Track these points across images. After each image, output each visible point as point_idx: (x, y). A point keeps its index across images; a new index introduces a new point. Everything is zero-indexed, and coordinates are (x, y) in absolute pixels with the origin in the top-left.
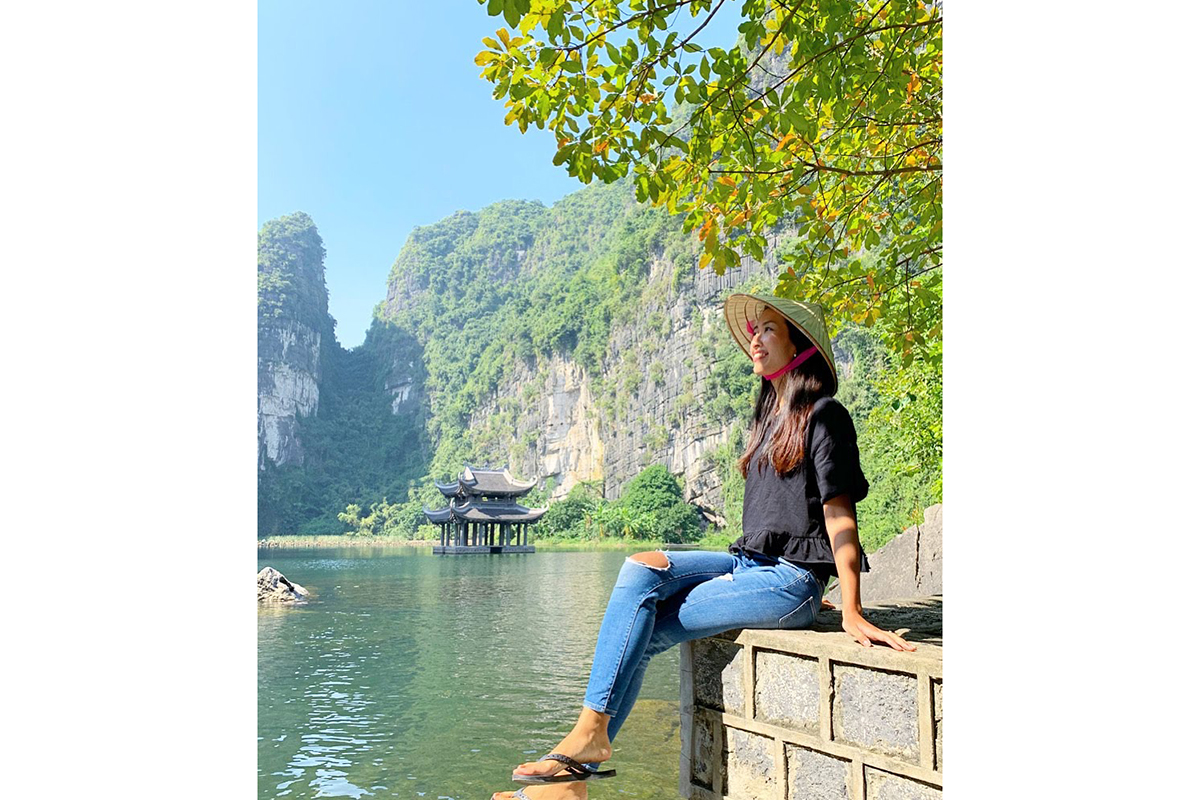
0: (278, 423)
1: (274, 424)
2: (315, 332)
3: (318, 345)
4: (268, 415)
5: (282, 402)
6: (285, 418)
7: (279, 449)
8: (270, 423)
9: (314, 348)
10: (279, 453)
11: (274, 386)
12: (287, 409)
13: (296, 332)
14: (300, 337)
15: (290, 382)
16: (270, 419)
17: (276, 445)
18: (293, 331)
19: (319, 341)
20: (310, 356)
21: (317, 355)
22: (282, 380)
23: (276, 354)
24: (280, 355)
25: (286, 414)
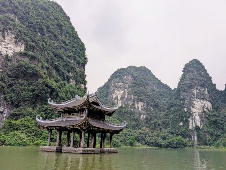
0: (198, 114)
1: (197, 115)
2: (204, 88)
3: (207, 91)
4: (194, 112)
5: (198, 108)
6: (200, 113)
7: (200, 122)
8: (196, 114)
9: (205, 92)
10: (201, 123)
11: (194, 104)
12: (201, 110)
13: (198, 89)
14: (199, 90)
15: (199, 102)
16: (195, 113)
17: (199, 120)
18: (197, 89)
19: (206, 90)
20: (204, 94)
21: (207, 94)
22: (197, 102)
23: (193, 96)
24: (194, 96)
25: (200, 111)
